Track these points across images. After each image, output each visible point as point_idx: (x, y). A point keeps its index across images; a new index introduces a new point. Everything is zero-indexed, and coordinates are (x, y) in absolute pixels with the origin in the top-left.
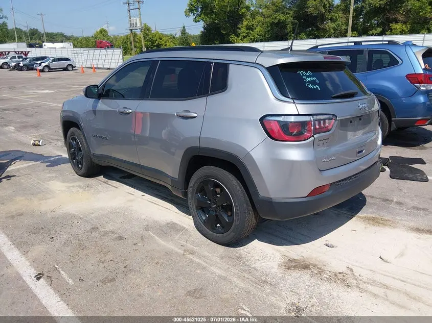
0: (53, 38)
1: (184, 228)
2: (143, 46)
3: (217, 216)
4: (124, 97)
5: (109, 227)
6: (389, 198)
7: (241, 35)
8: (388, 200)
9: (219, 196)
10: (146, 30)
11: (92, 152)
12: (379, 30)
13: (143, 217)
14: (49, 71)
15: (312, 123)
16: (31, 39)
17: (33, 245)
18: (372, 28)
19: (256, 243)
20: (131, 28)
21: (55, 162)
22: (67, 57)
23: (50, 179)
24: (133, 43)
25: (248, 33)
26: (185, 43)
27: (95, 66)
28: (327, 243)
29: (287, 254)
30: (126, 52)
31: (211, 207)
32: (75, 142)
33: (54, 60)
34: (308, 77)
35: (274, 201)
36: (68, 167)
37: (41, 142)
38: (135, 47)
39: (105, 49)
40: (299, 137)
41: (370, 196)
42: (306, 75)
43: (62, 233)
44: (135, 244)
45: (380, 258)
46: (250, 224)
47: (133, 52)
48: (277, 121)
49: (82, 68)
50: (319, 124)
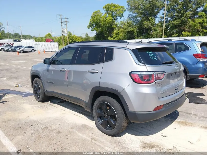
0: (25, 37)
1: (91, 127)
2: (68, 41)
3: (108, 121)
4: (62, 63)
5: (53, 127)
6: (190, 112)
7: (113, 37)
8: (189, 113)
9: (109, 111)
10: (69, 34)
11: (45, 90)
12: (177, 35)
13: (70, 122)
14: (23, 53)
15: (154, 75)
16: (15, 38)
17: (15, 136)
18: (173, 34)
19: (127, 135)
20: (63, 33)
21: (26, 95)
22: (32, 46)
23: (24, 103)
24: (63, 40)
25: (116, 36)
26: (87, 40)
27: (45, 50)
28: (162, 134)
29: (143, 140)
30: (60, 44)
31: (104, 116)
32: (37, 85)
33: (26, 47)
34: (151, 54)
35: (136, 113)
36: (33, 97)
37: (19, 85)
38: (64, 42)
39: (50, 42)
40: (148, 82)
41: (181, 111)
42: (150, 53)
43: (30, 130)
44: (66, 136)
45: (189, 142)
46: (124, 125)
47: (63, 44)
48: (138, 74)
49: (39, 51)
50: (158, 76)
